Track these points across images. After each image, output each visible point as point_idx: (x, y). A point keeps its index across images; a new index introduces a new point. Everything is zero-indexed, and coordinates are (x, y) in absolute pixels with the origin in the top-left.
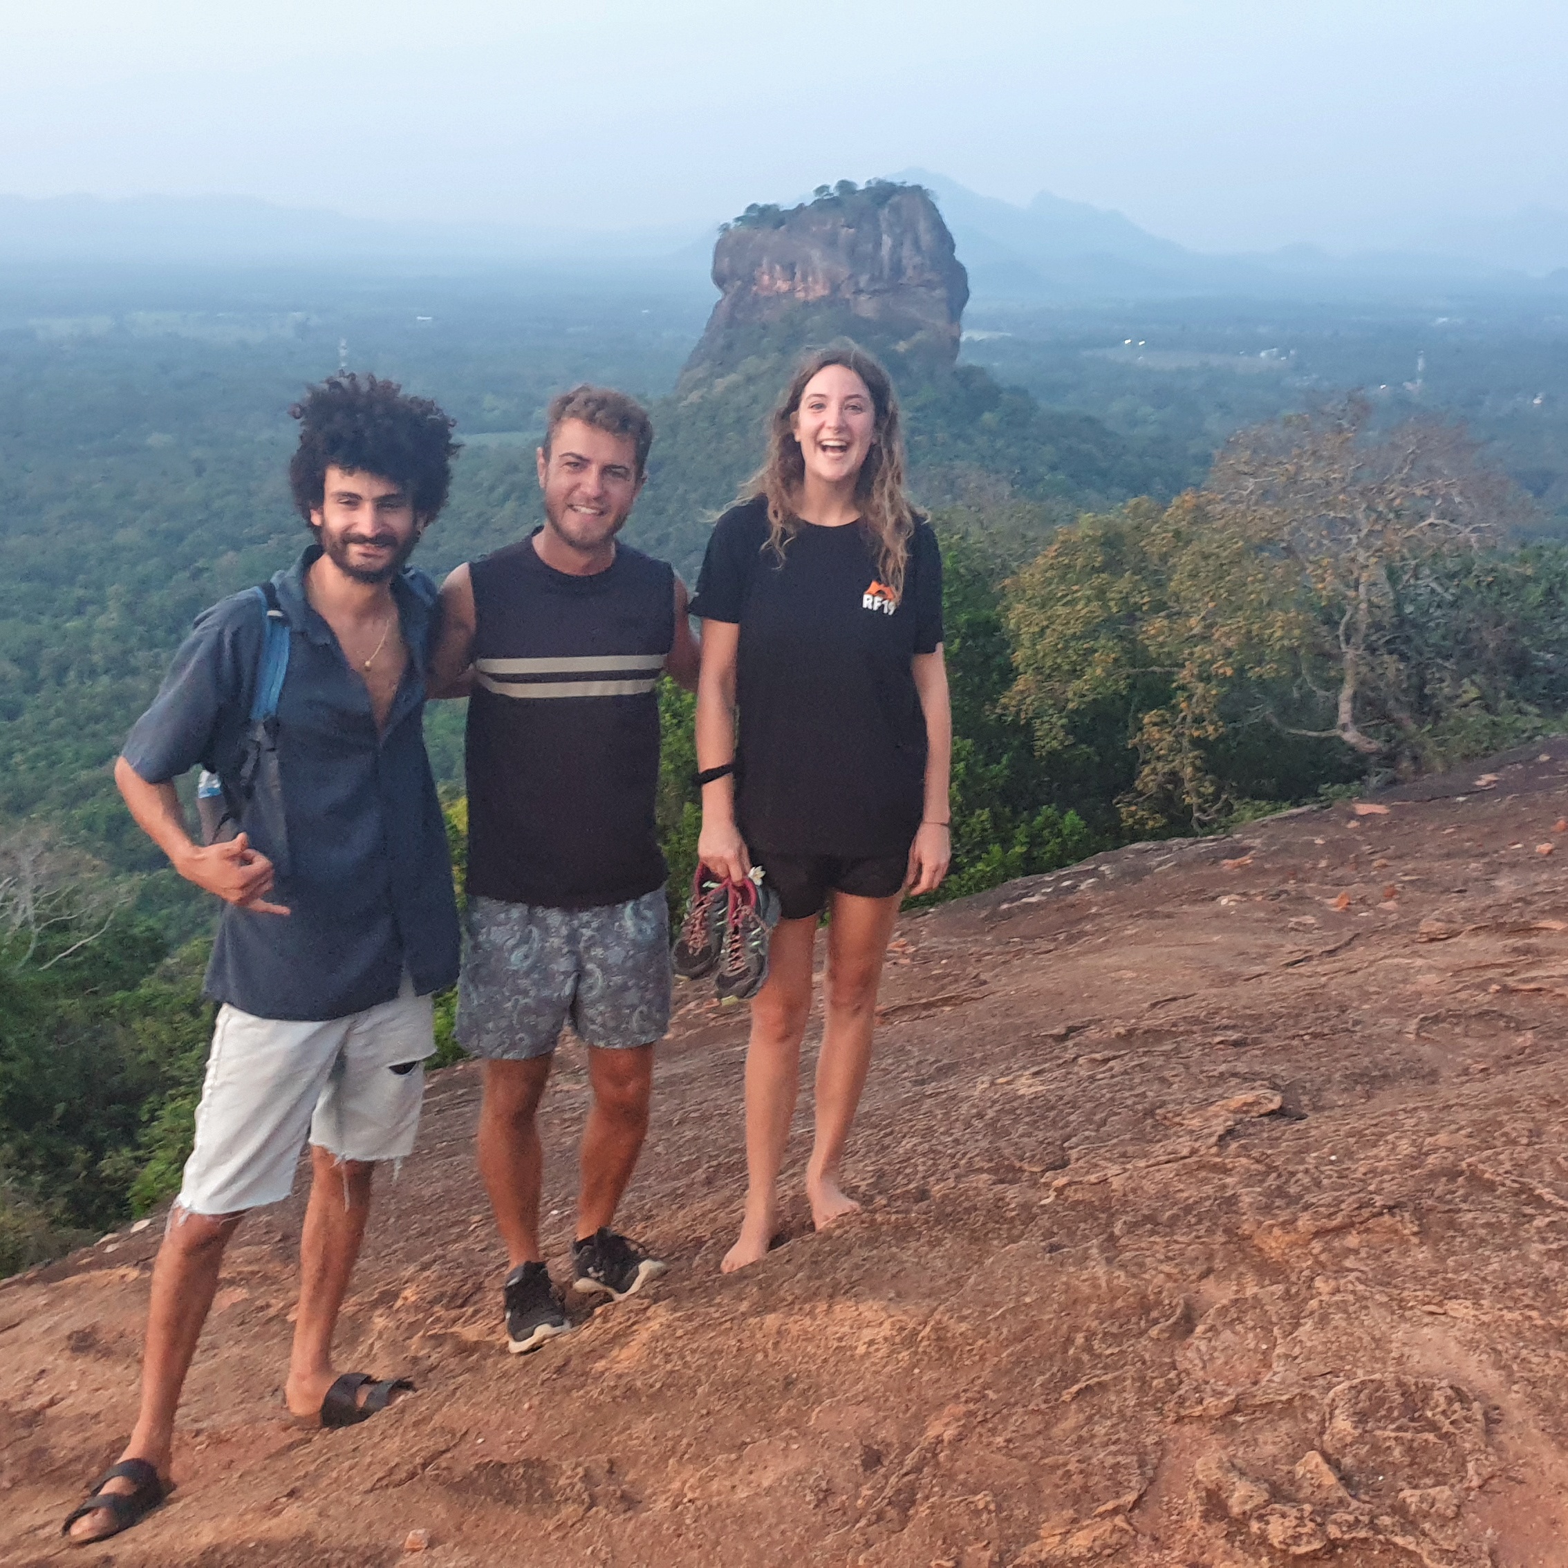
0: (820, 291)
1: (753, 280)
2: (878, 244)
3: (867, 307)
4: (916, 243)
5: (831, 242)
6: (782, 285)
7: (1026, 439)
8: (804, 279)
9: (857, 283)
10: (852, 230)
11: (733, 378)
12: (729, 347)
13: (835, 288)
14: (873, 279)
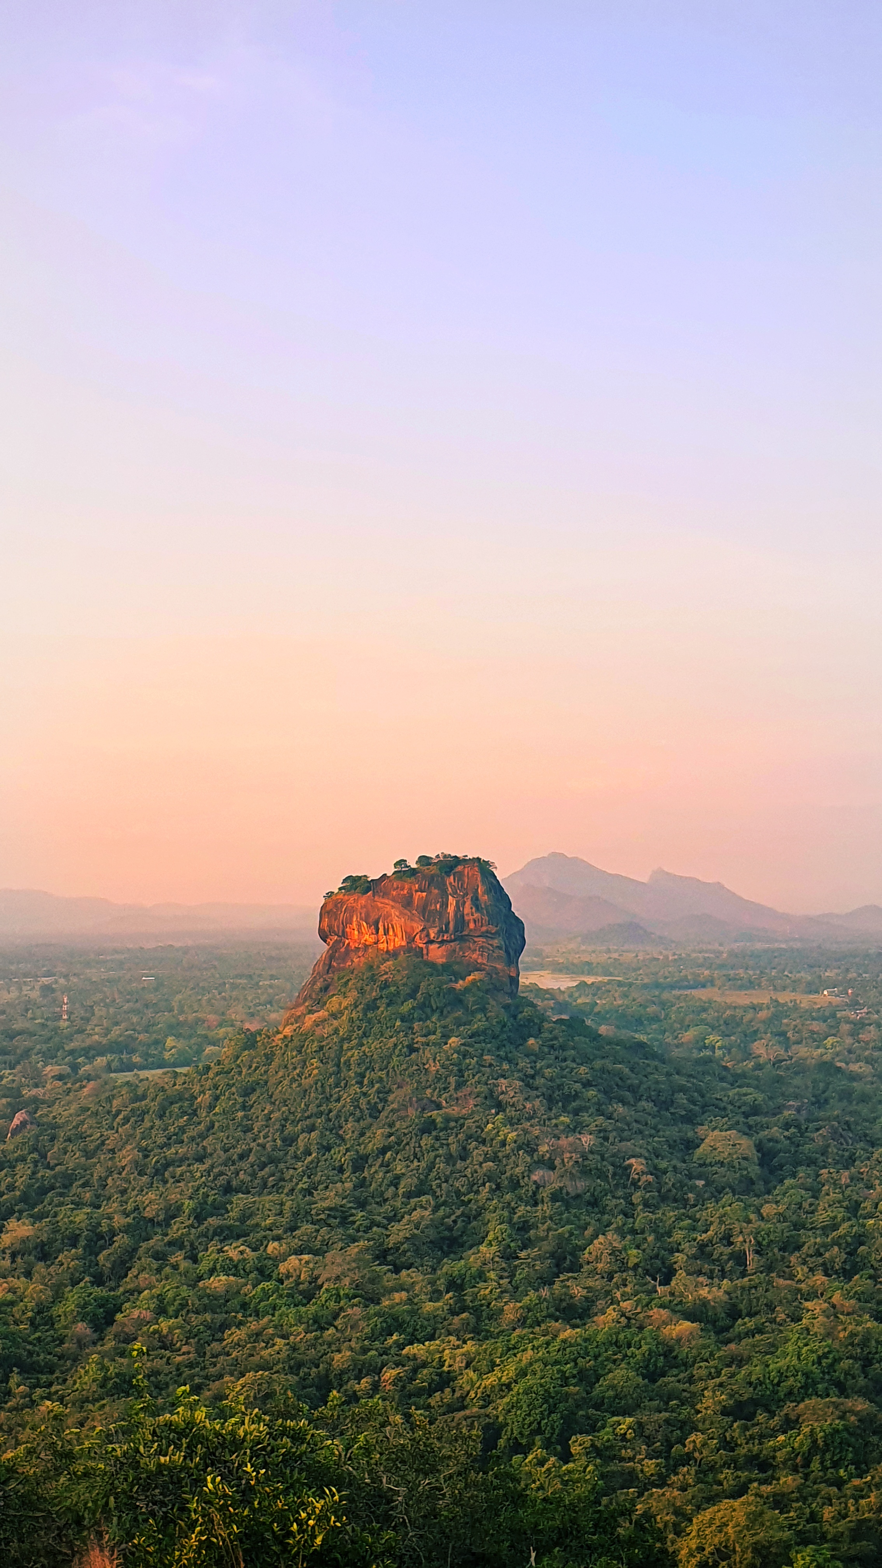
0: (400, 942)
1: (344, 935)
2: (445, 905)
3: (437, 954)
4: (475, 900)
5: (407, 903)
6: (369, 938)
7: (565, 1060)
8: (386, 932)
9: (428, 935)
10: (424, 894)
11: (323, 1014)
12: (326, 989)
13: (411, 940)
14: (441, 931)
